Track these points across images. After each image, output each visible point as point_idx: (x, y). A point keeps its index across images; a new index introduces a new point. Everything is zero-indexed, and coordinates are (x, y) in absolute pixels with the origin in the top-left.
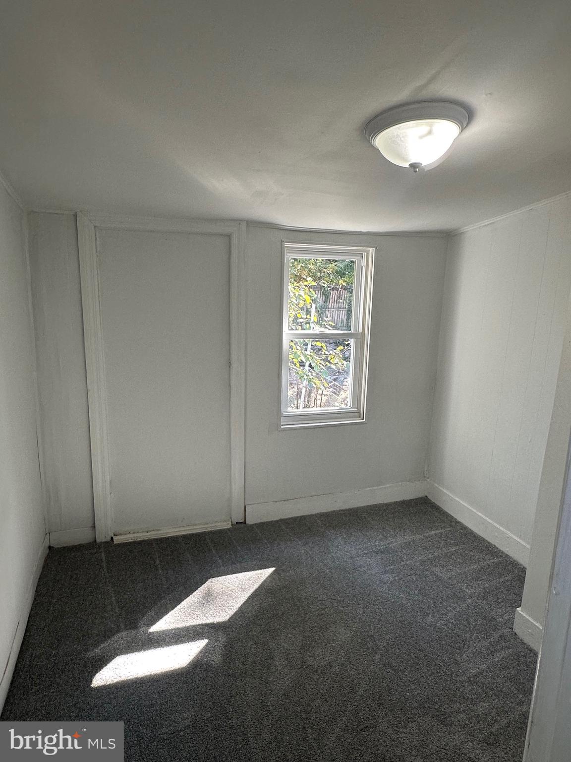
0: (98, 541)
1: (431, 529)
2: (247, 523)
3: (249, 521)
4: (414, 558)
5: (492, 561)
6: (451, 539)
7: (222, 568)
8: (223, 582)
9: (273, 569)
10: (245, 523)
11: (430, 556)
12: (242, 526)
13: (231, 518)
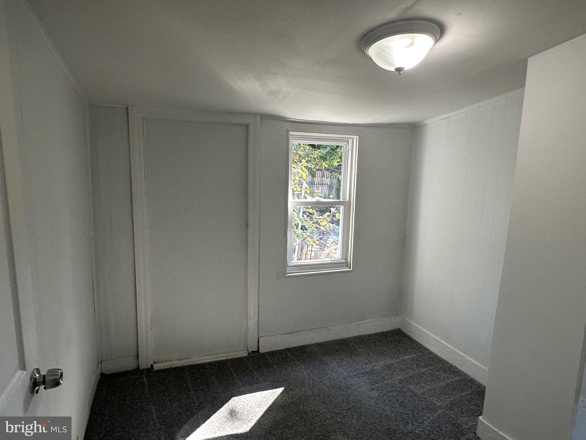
0: (141, 368)
1: (405, 354)
2: (260, 352)
3: (262, 351)
4: (393, 377)
5: (455, 379)
6: (421, 362)
7: (242, 388)
8: (243, 400)
9: (283, 389)
10: (258, 351)
11: (406, 376)
12: (257, 354)
13: (247, 348)
